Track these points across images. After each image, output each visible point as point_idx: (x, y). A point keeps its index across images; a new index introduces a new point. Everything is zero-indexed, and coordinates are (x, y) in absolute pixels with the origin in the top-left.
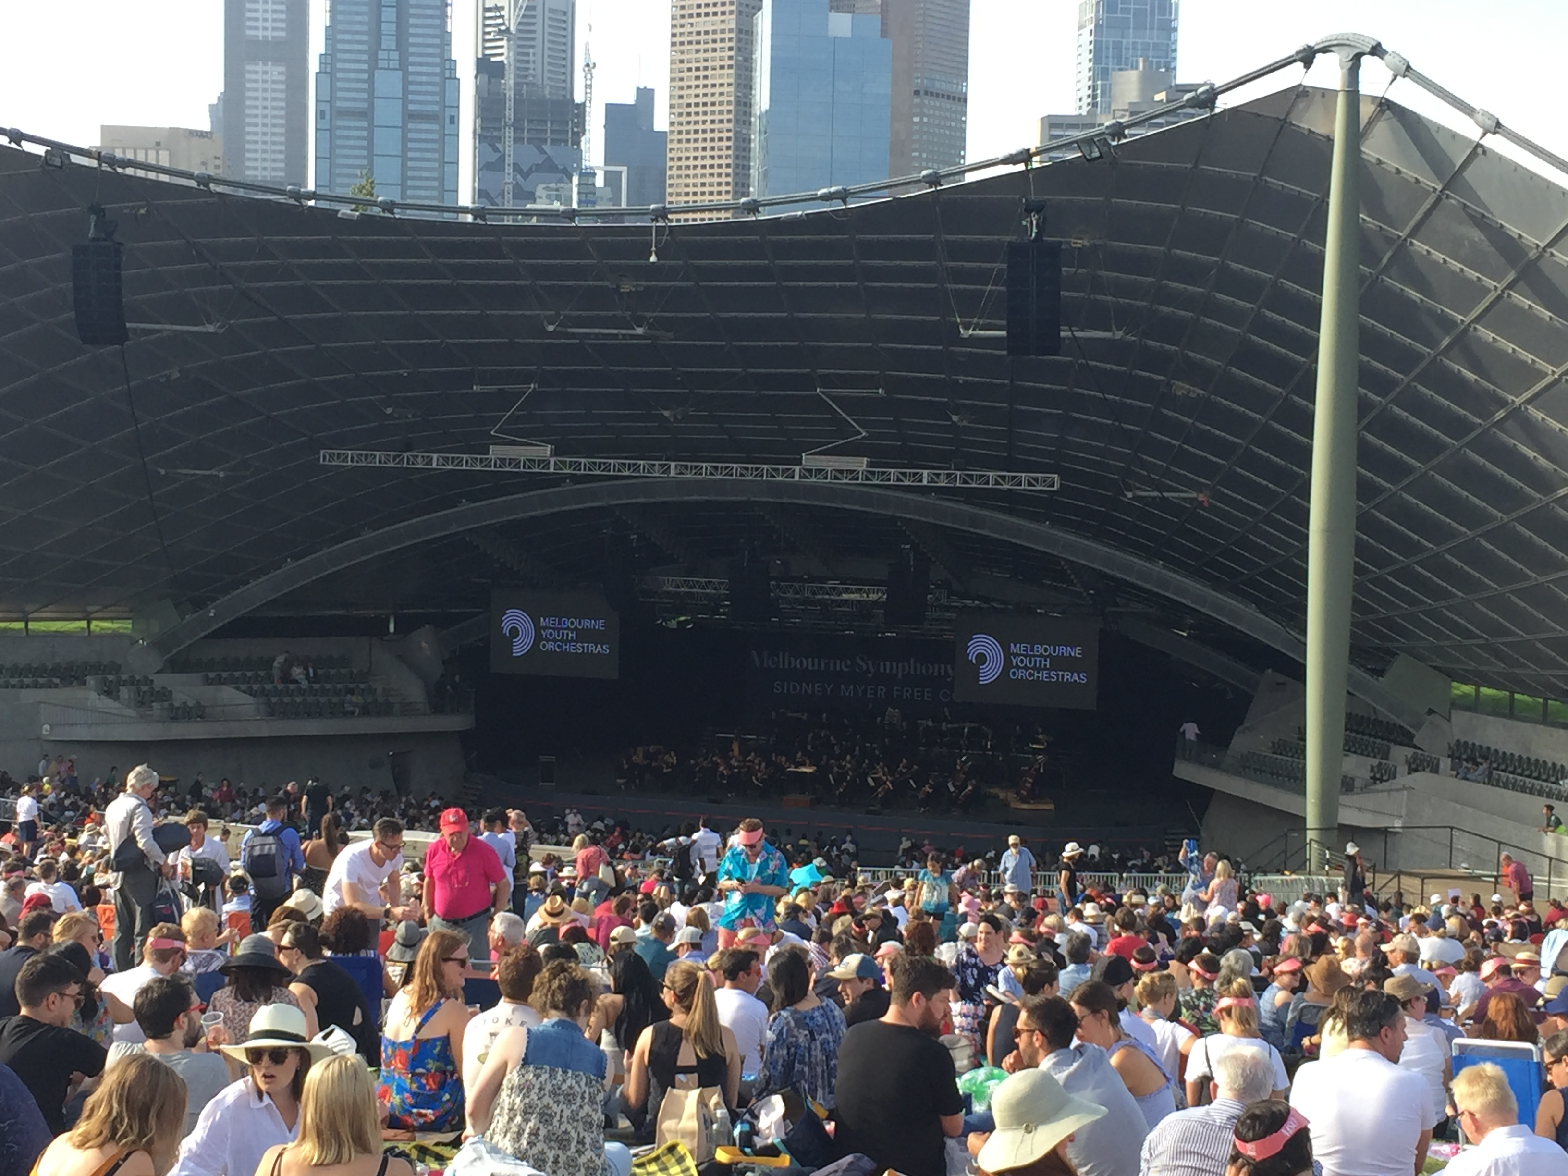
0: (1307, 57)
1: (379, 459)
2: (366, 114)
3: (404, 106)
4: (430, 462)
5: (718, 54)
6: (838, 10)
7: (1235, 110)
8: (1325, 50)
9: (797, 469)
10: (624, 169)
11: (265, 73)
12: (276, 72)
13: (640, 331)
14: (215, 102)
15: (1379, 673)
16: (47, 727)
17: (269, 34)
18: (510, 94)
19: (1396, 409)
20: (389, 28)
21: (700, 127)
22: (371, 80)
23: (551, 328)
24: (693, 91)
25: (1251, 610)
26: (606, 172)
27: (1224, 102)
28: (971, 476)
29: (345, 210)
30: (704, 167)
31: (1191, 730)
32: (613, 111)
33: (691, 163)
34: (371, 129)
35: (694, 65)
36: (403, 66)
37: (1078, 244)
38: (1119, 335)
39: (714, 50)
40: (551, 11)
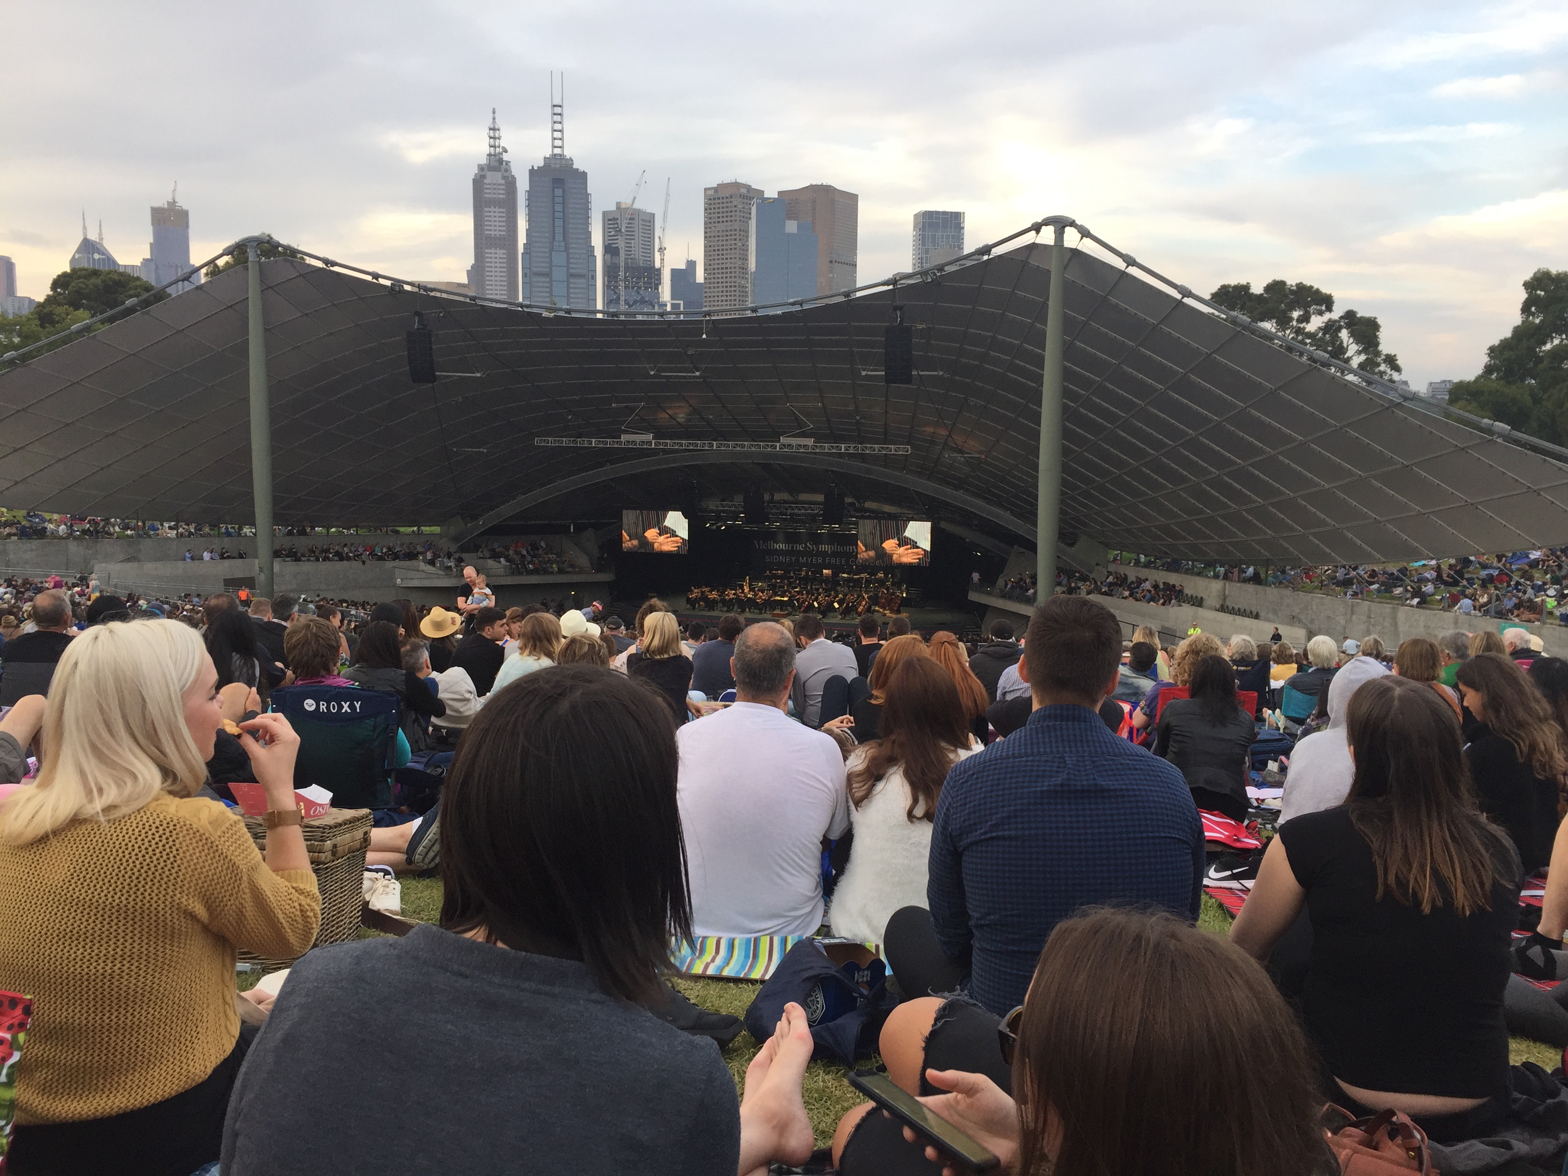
0: (1037, 228)
1: (565, 442)
2: (548, 275)
3: (568, 271)
4: (591, 443)
5: (729, 242)
6: (790, 218)
7: (1000, 257)
8: (1046, 225)
9: (778, 444)
10: (681, 302)
11: (496, 253)
12: (501, 253)
13: (698, 374)
14: (470, 268)
15: (1072, 545)
16: (399, 580)
17: (498, 233)
18: (622, 264)
19: (1082, 410)
20: (559, 230)
21: (720, 280)
22: (551, 257)
23: (652, 373)
24: (716, 262)
25: (1007, 515)
26: (672, 304)
27: (997, 251)
28: (866, 448)
29: (545, 314)
30: (722, 301)
31: (976, 576)
32: (675, 273)
33: (716, 299)
34: (551, 282)
35: (716, 248)
36: (567, 249)
37: (921, 327)
38: (941, 373)
39: (727, 240)
40: (643, 220)
